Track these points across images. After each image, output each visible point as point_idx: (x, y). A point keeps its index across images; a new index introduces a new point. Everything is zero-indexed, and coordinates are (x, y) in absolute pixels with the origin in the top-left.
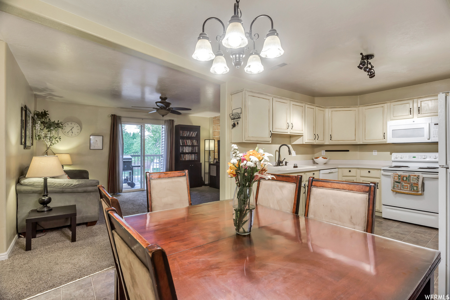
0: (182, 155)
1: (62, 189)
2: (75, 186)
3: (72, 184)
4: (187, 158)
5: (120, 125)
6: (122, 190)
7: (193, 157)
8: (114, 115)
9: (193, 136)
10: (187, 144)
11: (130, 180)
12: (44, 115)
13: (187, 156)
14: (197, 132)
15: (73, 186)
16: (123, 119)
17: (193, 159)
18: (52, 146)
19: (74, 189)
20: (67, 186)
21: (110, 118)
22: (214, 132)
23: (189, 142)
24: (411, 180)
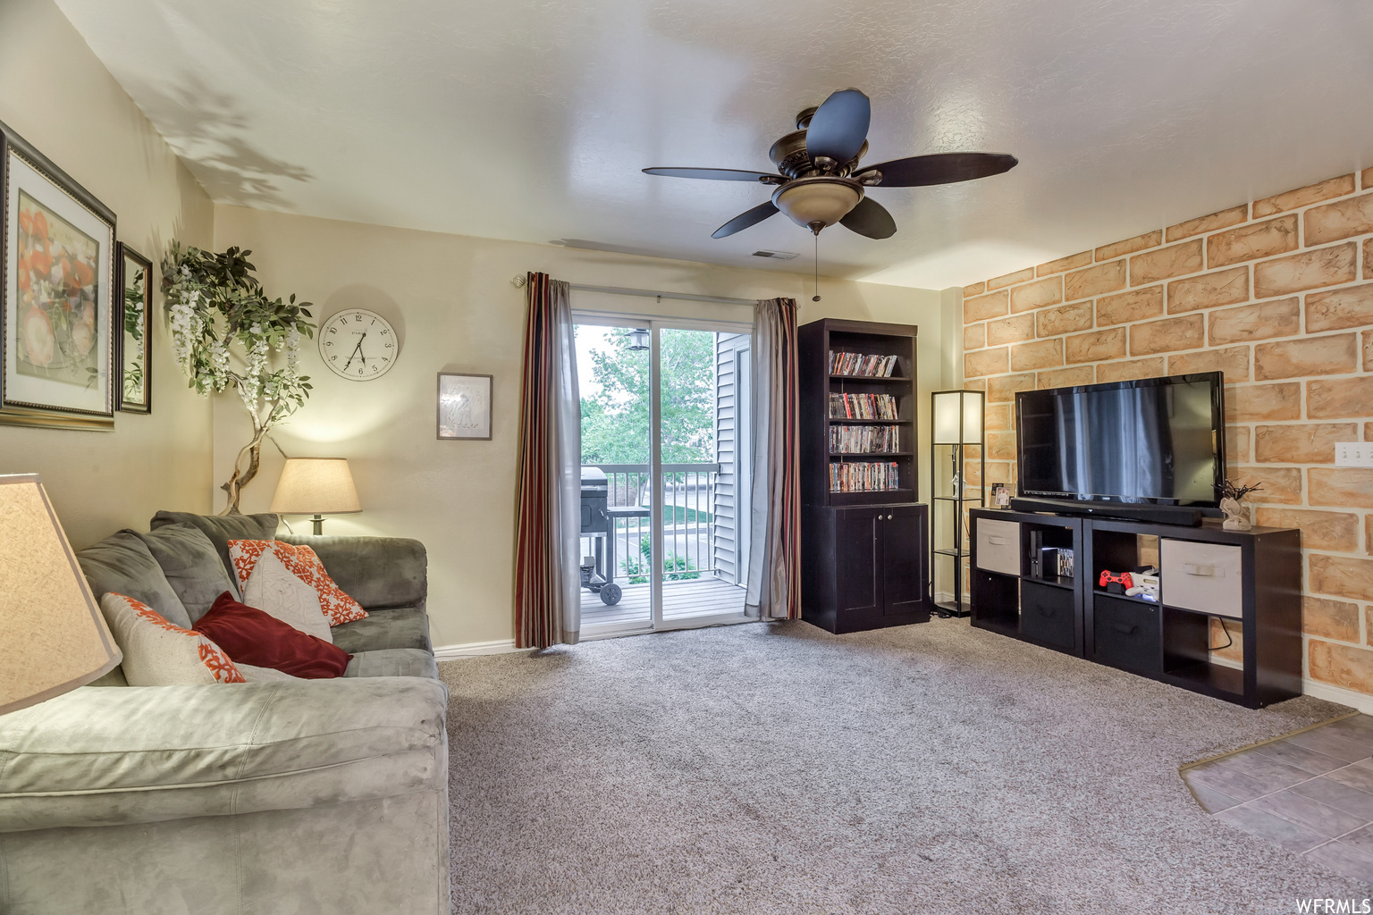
0: (834, 468)
1: (108, 803)
2: (230, 771)
3: (198, 755)
4: (852, 483)
5: (564, 327)
6: (577, 633)
7: (879, 478)
8: (541, 274)
9: (879, 375)
10: (854, 415)
11: (599, 572)
12: (232, 267)
13: (852, 470)
14: (895, 357)
15: (209, 769)
16: (575, 298)
17: (882, 486)
18: (276, 423)
19: (224, 793)
20: (150, 772)
21: (523, 292)
22: (966, 359)
23: (862, 405)
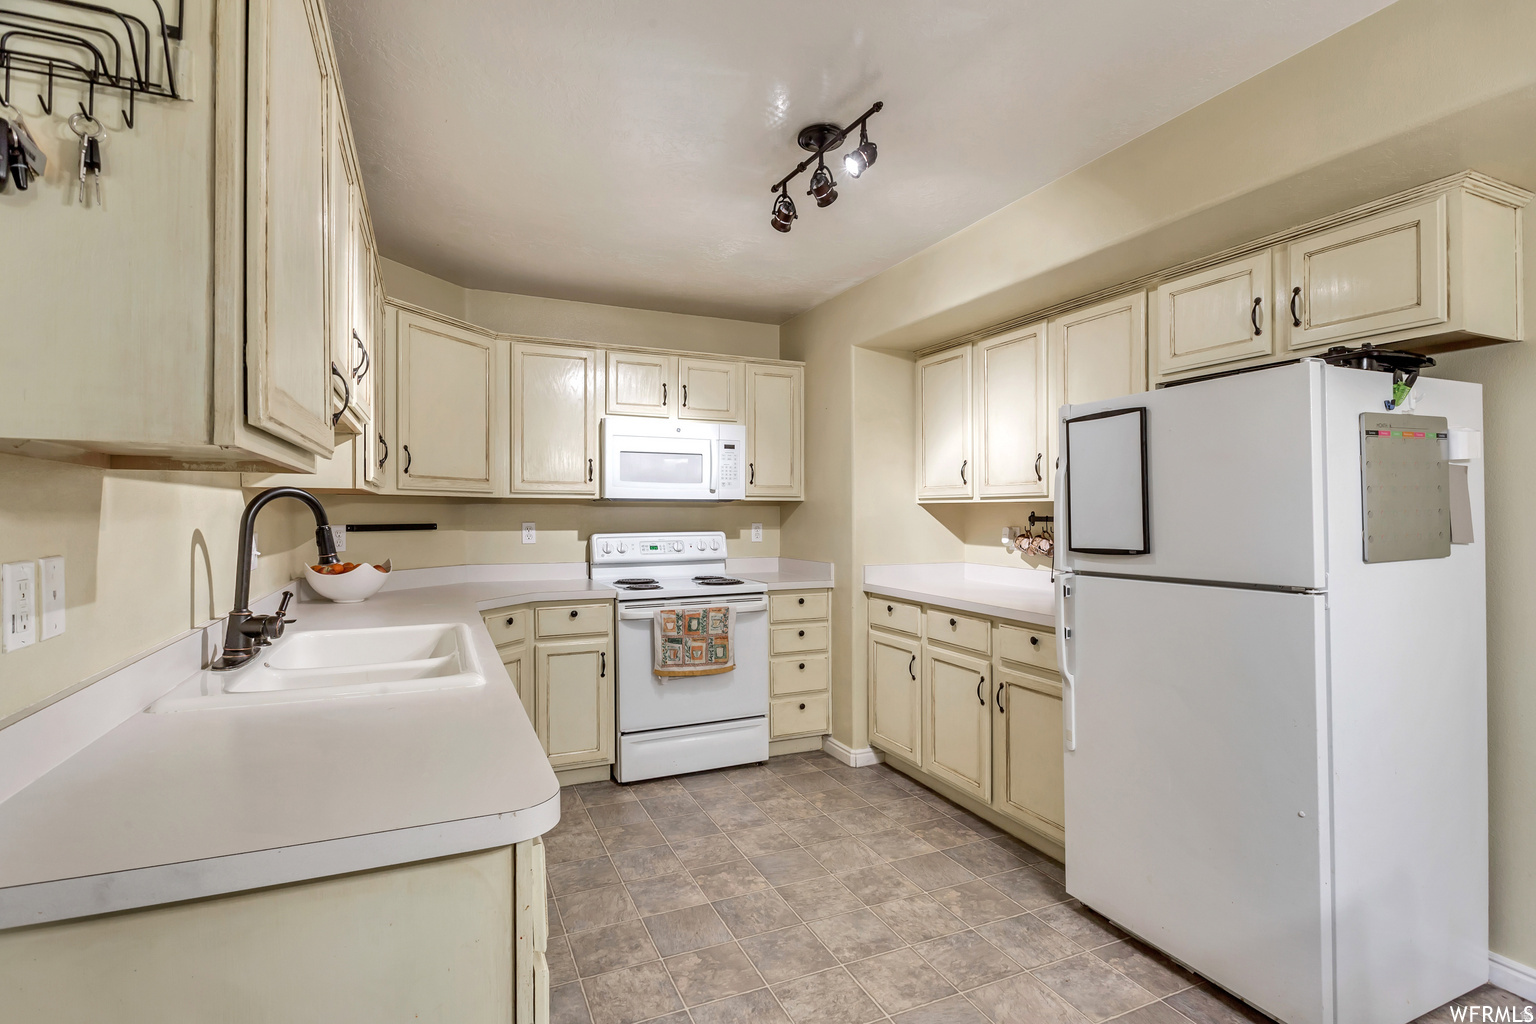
24: (710, 628)
